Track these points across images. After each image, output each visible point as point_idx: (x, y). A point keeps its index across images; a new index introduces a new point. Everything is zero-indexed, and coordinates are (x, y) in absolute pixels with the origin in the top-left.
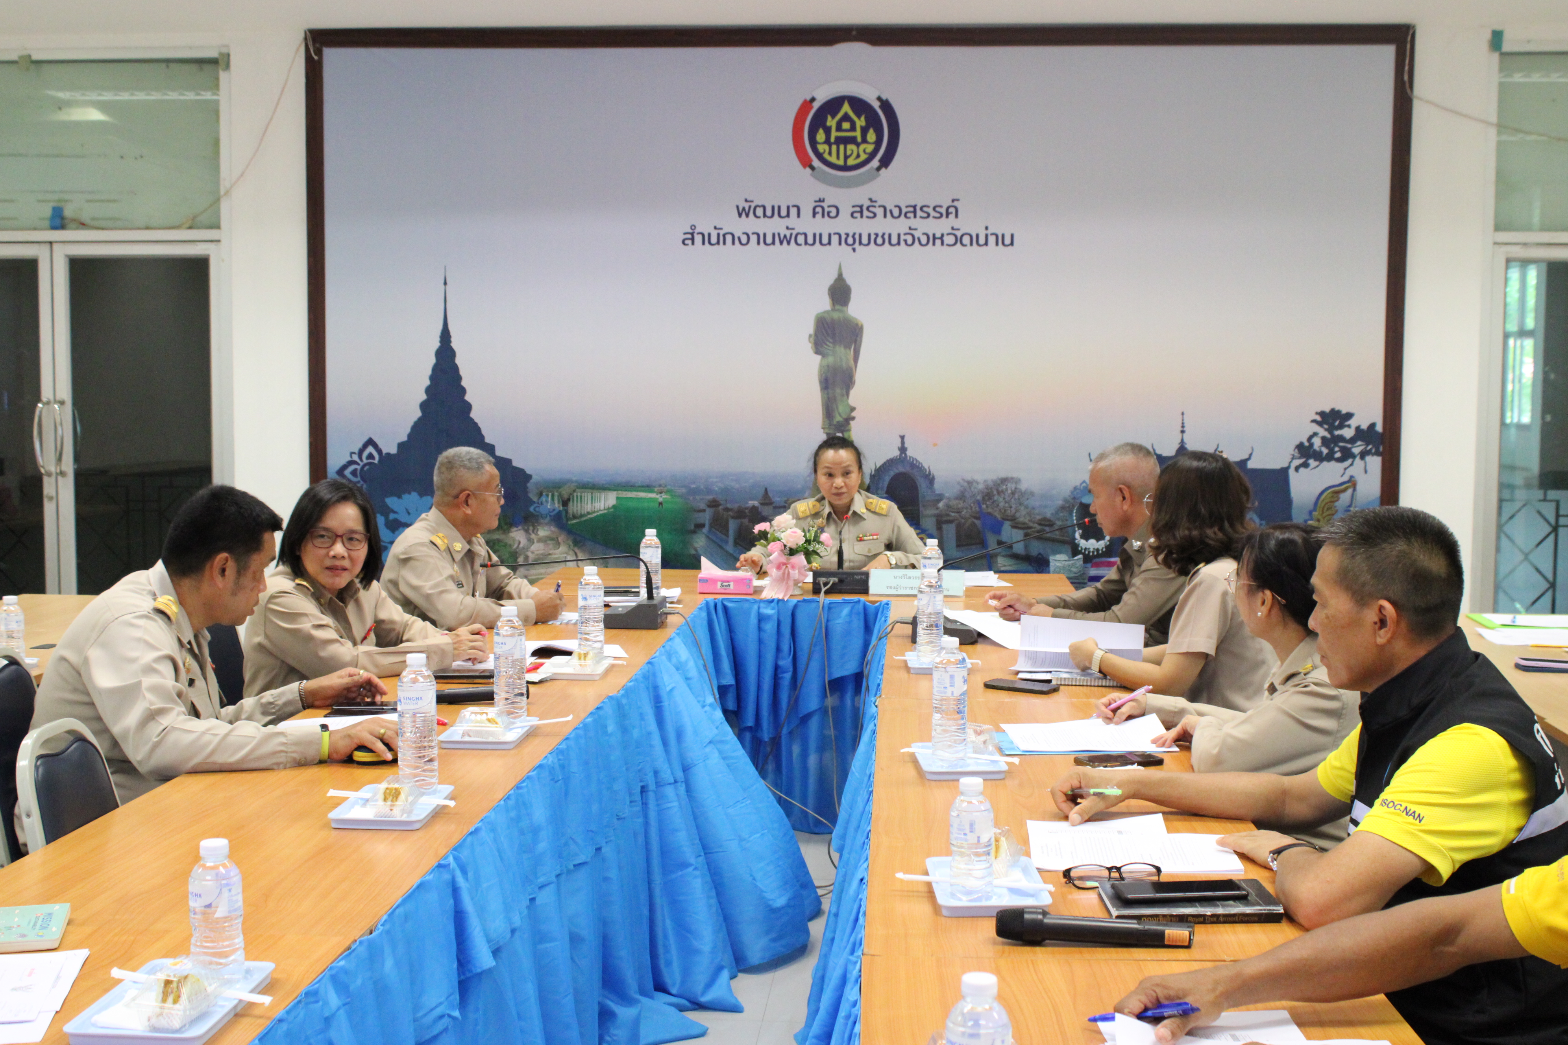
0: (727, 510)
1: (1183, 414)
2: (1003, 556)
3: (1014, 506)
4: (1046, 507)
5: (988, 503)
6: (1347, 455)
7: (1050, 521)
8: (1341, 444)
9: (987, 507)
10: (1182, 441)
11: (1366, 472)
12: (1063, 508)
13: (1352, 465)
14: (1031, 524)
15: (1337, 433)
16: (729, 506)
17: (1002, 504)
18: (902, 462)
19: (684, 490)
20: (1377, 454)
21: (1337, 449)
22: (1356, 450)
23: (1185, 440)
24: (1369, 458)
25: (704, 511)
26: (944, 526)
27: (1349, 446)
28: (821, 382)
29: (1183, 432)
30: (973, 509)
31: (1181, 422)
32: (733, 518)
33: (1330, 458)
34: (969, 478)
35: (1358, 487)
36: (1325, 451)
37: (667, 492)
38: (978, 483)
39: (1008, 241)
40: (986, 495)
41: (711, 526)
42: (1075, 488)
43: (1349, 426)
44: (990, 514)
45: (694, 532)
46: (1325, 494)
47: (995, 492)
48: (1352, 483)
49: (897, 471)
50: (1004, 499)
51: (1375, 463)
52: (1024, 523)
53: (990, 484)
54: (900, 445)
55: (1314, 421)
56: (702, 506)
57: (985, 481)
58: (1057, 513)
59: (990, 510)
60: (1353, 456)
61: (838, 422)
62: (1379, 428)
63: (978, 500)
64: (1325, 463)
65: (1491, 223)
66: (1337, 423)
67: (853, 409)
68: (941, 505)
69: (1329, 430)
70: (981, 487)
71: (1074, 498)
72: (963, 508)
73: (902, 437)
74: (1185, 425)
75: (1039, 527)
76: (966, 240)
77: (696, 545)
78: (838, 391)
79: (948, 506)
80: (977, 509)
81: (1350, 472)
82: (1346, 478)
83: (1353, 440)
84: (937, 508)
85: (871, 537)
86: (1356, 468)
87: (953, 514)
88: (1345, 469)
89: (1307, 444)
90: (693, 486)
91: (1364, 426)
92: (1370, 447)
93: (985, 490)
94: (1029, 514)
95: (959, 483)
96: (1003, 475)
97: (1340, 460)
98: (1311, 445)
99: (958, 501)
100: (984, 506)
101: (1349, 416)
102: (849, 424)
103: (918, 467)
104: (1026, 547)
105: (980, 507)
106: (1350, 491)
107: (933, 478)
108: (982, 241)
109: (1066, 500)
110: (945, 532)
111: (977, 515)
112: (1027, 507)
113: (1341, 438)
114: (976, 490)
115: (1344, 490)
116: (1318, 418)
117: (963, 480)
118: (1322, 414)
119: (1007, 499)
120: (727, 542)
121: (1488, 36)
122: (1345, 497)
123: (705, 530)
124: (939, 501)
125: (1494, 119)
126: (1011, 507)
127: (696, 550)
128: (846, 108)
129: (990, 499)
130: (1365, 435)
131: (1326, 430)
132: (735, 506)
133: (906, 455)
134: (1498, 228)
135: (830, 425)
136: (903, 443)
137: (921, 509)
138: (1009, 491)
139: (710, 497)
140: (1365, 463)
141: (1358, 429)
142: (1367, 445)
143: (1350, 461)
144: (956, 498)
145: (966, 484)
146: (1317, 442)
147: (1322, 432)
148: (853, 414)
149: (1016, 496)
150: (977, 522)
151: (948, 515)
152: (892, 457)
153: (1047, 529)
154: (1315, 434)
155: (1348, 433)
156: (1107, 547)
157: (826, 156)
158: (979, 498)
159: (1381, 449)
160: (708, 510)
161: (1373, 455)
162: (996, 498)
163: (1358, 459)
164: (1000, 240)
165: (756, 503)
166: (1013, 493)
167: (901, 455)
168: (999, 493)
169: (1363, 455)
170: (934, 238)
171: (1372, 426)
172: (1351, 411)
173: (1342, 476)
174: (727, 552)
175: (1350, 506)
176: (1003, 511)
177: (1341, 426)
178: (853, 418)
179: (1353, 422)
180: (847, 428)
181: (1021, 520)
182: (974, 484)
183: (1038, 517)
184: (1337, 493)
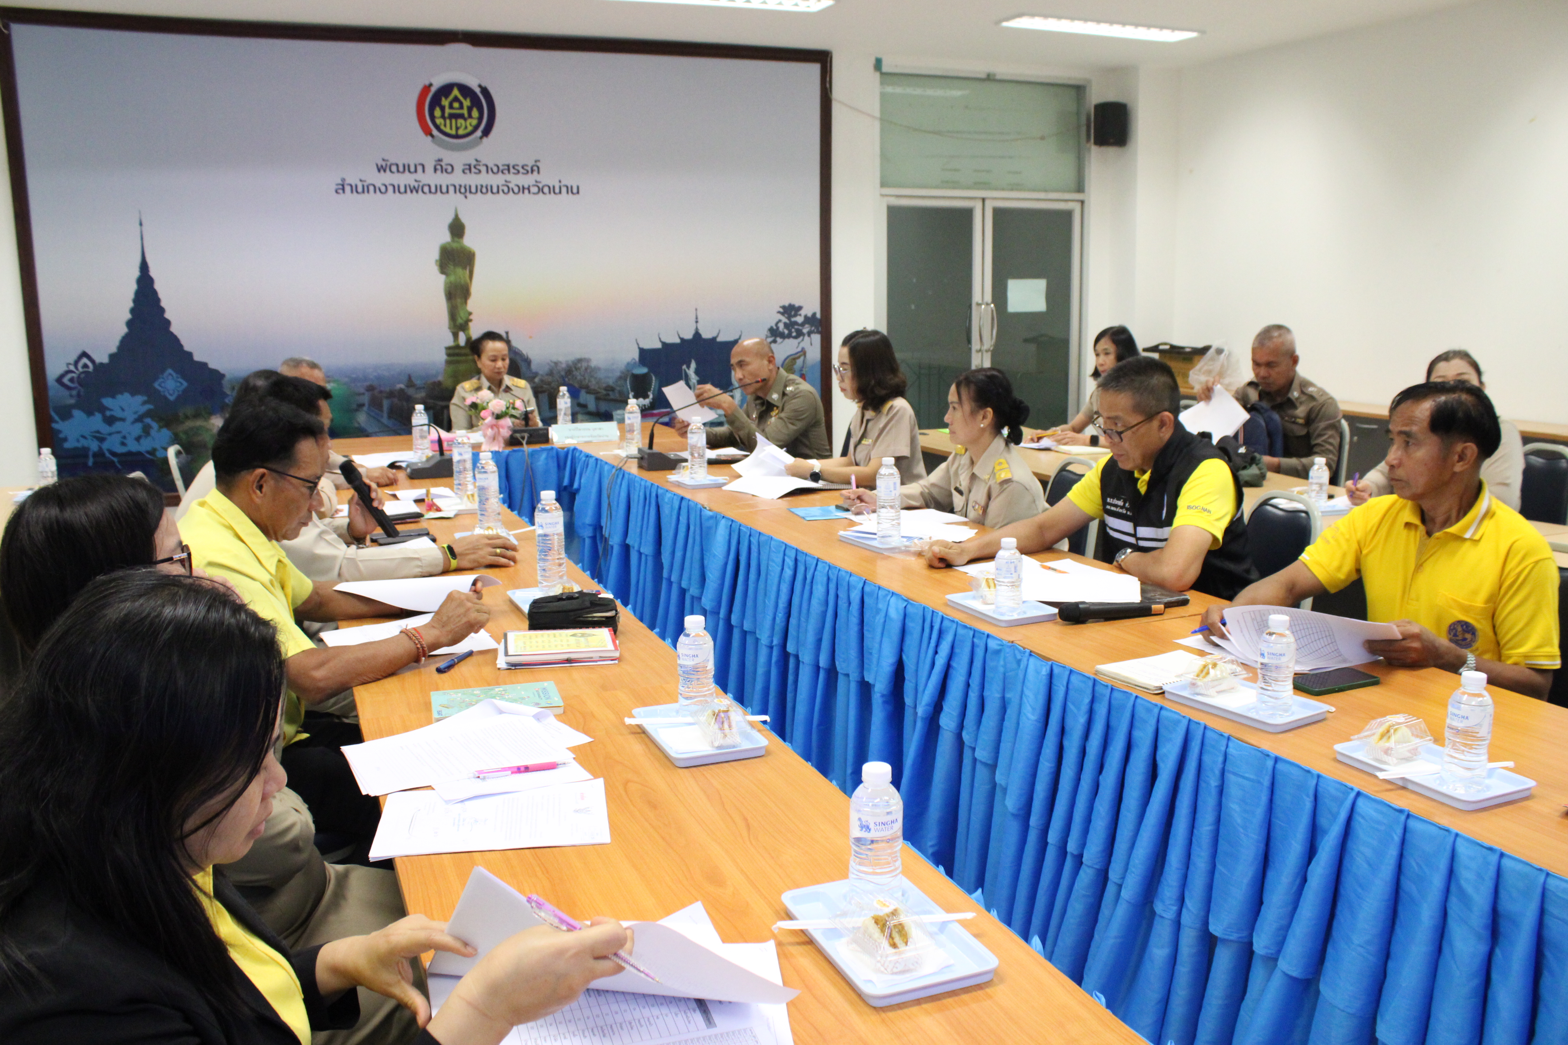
0: (381, 392)
1: (696, 310)
2: (582, 414)
3: (587, 378)
4: (608, 377)
5: (569, 377)
6: (800, 334)
7: (612, 387)
8: (796, 327)
9: (569, 380)
10: (697, 329)
11: (811, 344)
12: (620, 378)
13: (803, 340)
14: (600, 390)
15: (793, 319)
16: (382, 389)
17: (579, 378)
19: (346, 380)
20: (818, 332)
21: (793, 330)
22: (805, 331)
23: (699, 327)
24: (813, 336)
25: (363, 394)
27: (800, 328)
28: (446, 295)
29: (697, 322)
31: (695, 315)
32: (387, 398)
33: (789, 336)
34: (555, 360)
35: (808, 355)
36: (786, 332)
37: (334, 381)
39: (575, 190)
40: (568, 372)
41: (369, 405)
42: (628, 364)
43: (800, 315)
45: (357, 410)
46: (787, 361)
47: (574, 369)
48: (803, 352)
50: (580, 373)
51: (817, 338)
52: (594, 390)
53: (570, 363)
55: (779, 312)
56: (362, 390)
57: (567, 361)
58: (617, 382)
59: (571, 382)
60: (803, 335)
61: (460, 324)
62: (818, 316)
63: (562, 375)
64: (787, 340)
65: (878, 181)
66: (793, 313)
67: (470, 314)
69: (789, 318)
70: (564, 366)
71: (628, 371)
72: (552, 381)
74: (698, 317)
75: (604, 392)
76: (546, 190)
77: (359, 420)
78: (459, 301)
79: (542, 381)
81: (802, 345)
82: (799, 349)
83: (803, 324)
86: (805, 342)
87: (545, 386)
88: (799, 343)
89: (775, 327)
90: (354, 376)
91: (809, 315)
92: (813, 328)
93: (567, 368)
94: (597, 383)
95: (548, 364)
96: (578, 356)
97: (796, 337)
98: (778, 328)
99: (548, 377)
100: (567, 379)
101: (800, 308)
102: (468, 324)
104: (597, 406)
105: (564, 380)
106: (802, 358)
107: (530, 361)
108: (557, 190)
109: (622, 372)
112: (596, 378)
113: (796, 323)
114: (560, 368)
115: (799, 357)
116: (781, 310)
117: (551, 361)
118: (784, 307)
119: (582, 373)
120: (382, 417)
121: (872, 61)
122: (799, 362)
123: (365, 408)
124: (534, 377)
125: (877, 114)
126: (585, 379)
127: (359, 424)
128: (456, 92)
129: (570, 374)
130: (808, 320)
131: (787, 318)
132: (388, 389)
134: (883, 184)
135: (455, 326)
138: (583, 368)
139: (368, 383)
140: (811, 338)
141: (806, 317)
142: (812, 326)
143: (801, 338)
144: (547, 375)
145: (553, 364)
146: (781, 326)
147: (784, 319)
149: (589, 371)
151: (542, 387)
153: (611, 393)
154: (780, 321)
155: (800, 319)
156: (651, 403)
157: (442, 127)
158: (563, 373)
159: (820, 329)
160: (367, 393)
161: (815, 333)
162: (574, 373)
163: (806, 338)
164: (570, 190)
165: (402, 386)
166: (586, 369)
168: (577, 369)
169: (809, 334)
170: (524, 188)
171: (814, 314)
172: (801, 304)
173: (797, 348)
174: (383, 423)
175: (803, 367)
176: (580, 382)
177: (795, 315)
178: (471, 320)
179: (803, 312)
180: (467, 328)
181: (592, 387)
182: (559, 364)
183: (604, 385)
184: (794, 359)
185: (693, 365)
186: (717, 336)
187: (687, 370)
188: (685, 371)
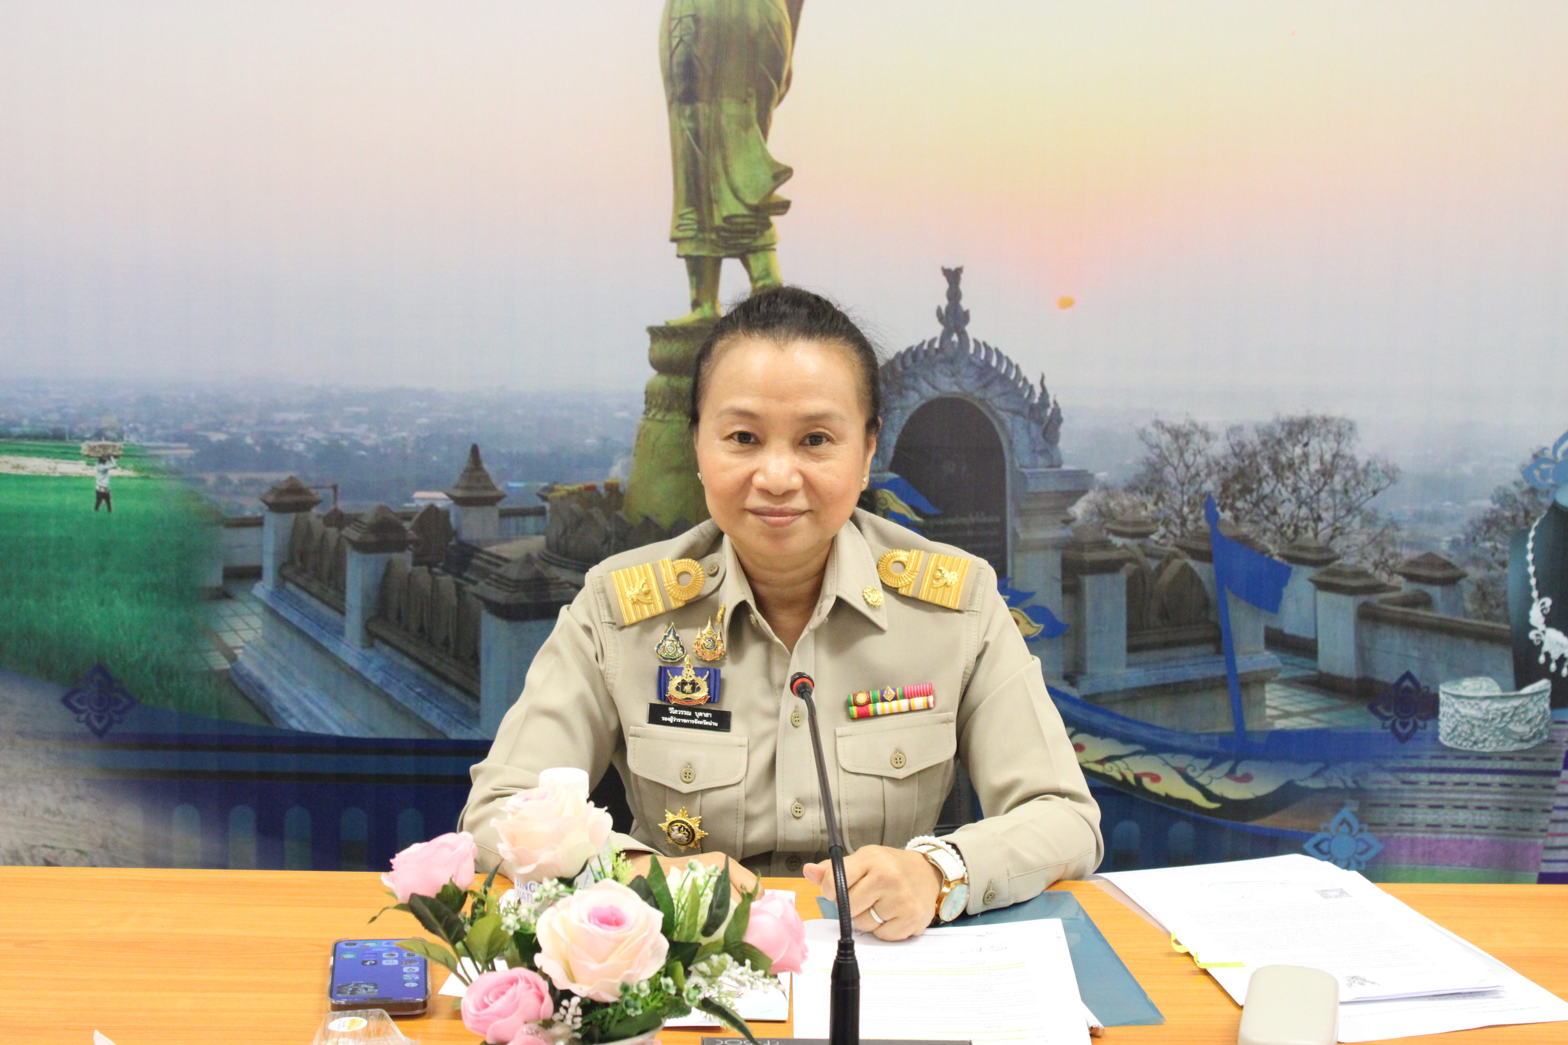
0: (338, 519)
2: (1289, 683)
3: (1327, 516)
4: (1435, 518)
5: (1239, 504)
7: (1446, 565)
9: (1236, 518)
12: (1491, 523)
14: (1383, 577)
16: (345, 506)
17: (1285, 510)
18: (951, 361)
19: (185, 452)
25: (258, 523)
26: (1088, 581)
28: (669, 78)
30: (1190, 526)
32: (361, 547)
34: (1178, 421)
37: (128, 455)
38: (1207, 437)
40: (1235, 479)
41: (282, 576)
42: (1538, 457)
44: (1244, 541)
45: (224, 595)
47: (1266, 468)
49: (930, 393)
50: (1295, 490)
52: (1359, 574)
53: (1252, 439)
54: (944, 303)
56: (252, 507)
57: (1234, 430)
58: (1472, 540)
59: (1245, 529)
61: (727, 219)
63: (1208, 495)
67: (782, 174)
68: (1079, 509)
70: (1219, 448)
71: (1533, 491)
72: (1155, 520)
73: (953, 276)
75: (1407, 588)
77: (230, 640)
78: (730, 108)
79: (1103, 514)
80: (1203, 523)
84: (1067, 522)
85: (903, 704)
87: (1118, 541)
90: (217, 437)
93: (1234, 461)
94: (1376, 541)
95: (1142, 435)
96: (1295, 410)
99: (1137, 498)
100: (1226, 515)
102: (769, 225)
103: (1004, 378)
104: (1362, 651)
105: (1212, 518)
107: (1057, 419)
109: (1504, 498)
110: (1089, 605)
111: (1203, 546)
112: (1370, 519)
114: (1200, 460)
117: (1158, 424)
119: (1306, 491)
120: (339, 632)
123: (262, 589)
124: (1074, 496)
126: (1319, 519)
127: (233, 658)
129: (1246, 490)
132: (368, 509)
133: (963, 335)
135: (702, 227)
136: (954, 295)
137: (1012, 523)
138: (1315, 466)
139: (281, 477)
144: (1131, 488)
145: (1166, 439)
148: (782, 192)
149: (1338, 482)
150: (1203, 570)
151: (1105, 545)
152: (915, 342)
153: (1435, 592)
158: (1210, 485)
160: (271, 519)
162: (1267, 489)
165: (439, 498)
166: (1327, 473)
167: (946, 335)
168: (1278, 469)
174: (336, 661)
176: (1290, 532)
178: (784, 206)
180: (761, 242)
181: (1350, 561)
182: (1197, 438)
183: (1408, 554)
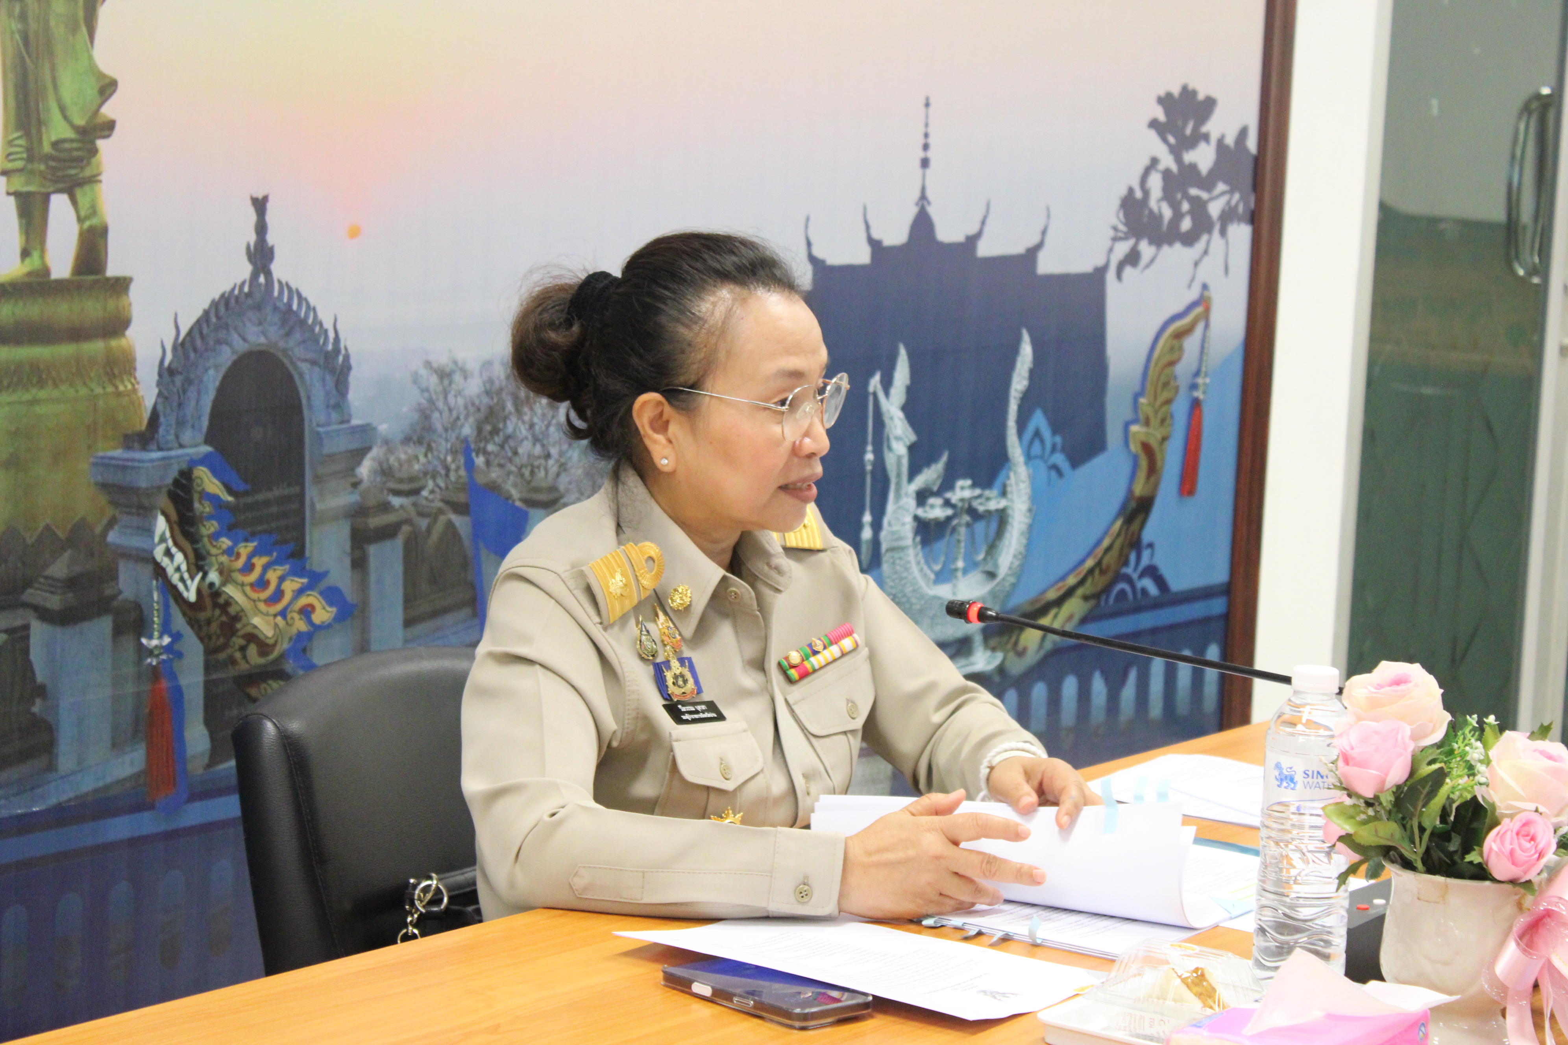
1: (926, 103)
3: (554, 451)
5: (490, 447)
6: (1201, 223)
8: (1193, 192)
9: (488, 463)
10: (923, 195)
11: (1226, 269)
15: (1188, 156)
17: (524, 449)
18: (258, 307)
20: (1248, 217)
21: (1185, 205)
22: (1215, 208)
23: (928, 190)
24: (1232, 231)
26: (373, 550)
27: (1204, 195)
29: (924, 164)
30: (453, 477)
31: (921, 130)
33: (1173, 232)
34: (442, 360)
35: (1215, 318)
36: (1167, 212)
38: (466, 375)
40: (487, 419)
43: (1207, 137)
44: (493, 488)
46: (1161, 342)
47: (510, 406)
48: (1204, 303)
49: (241, 347)
50: (532, 426)
53: (499, 374)
54: (252, 238)
55: (1153, 123)
57: (485, 365)
59: (495, 474)
60: (1207, 227)
61: (55, 144)
62: (1254, 141)
63: (465, 440)
64: (1167, 250)
66: (1189, 128)
67: (107, 87)
68: (365, 469)
69: (1176, 152)
72: (425, 474)
73: (260, 205)
74: (931, 141)
79: (385, 471)
80: (462, 472)
81: (1202, 271)
82: (1194, 291)
83: (1210, 180)
84: (355, 485)
85: (834, 651)
87: (396, 501)
88: (1196, 263)
89: (1139, 194)
91: (1230, 137)
92: (1234, 198)
93: (486, 400)
95: (416, 379)
97: (1189, 239)
98: (1146, 195)
99: (411, 450)
100: (480, 461)
101: (1205, 106)
102: (94, 151)
103: (303, 322)
105: (470, 465)
107: (347, 367)
110: (373, 578)
111: (462, 498)
113: (1194, 174)
114: (461, 401)
115: (1191, 328)
116: (1160, 114)
117: (428, 364)
118: (1167, 101)
122: (1192, 348)
124: (360, 454)
126: (548, 456)
129: (495, 431)
130: (1226, 162)
131: (1171, 149)
133: (268, 274)
135: (32, 155)
136: (261, 228)
137: (311, 492)
140: (1227, 243)
141: (1220, 144)
142: (1232, 189)
143: (1203, 241)
144: (407, 440)
145: (434, 379)
146: (1155, 187)
147: (1166, 157)
148: (108, 110)
150: (461, 523)
151: (385, 507)
152: (226, 287)
154: (1154, 162)
155: (1204, 157)
158: (468, 430)
159: (1251, 202)
161: (1238, 219)
163: (1216, 236)
167: (254, 276)
169: (1223, 222)
171: (1242, 136)
173: (1190, 286)
175: (1197, 373)
176: (527, 472)
177: (1194, 138)
178: (109, 127)
180: (88, 172)
182: (458, 378)
184: (1180, 335)
185: (902, 374)
186: (978, 235)
187: (881, 395)
188: (875, 395)
